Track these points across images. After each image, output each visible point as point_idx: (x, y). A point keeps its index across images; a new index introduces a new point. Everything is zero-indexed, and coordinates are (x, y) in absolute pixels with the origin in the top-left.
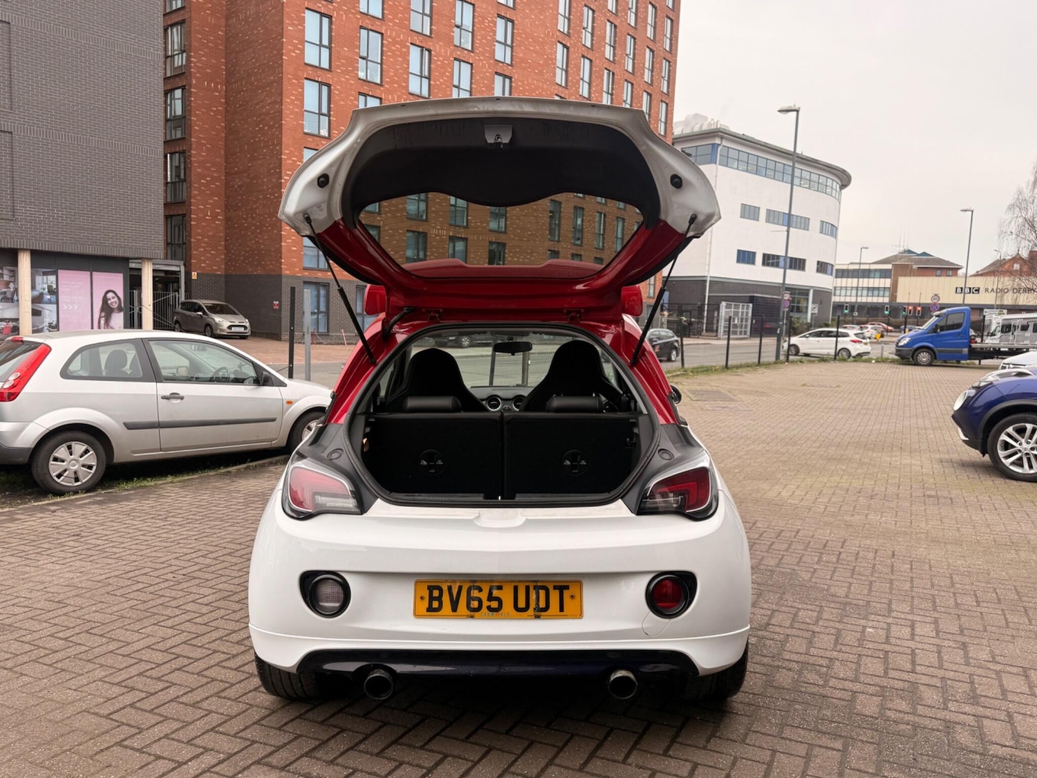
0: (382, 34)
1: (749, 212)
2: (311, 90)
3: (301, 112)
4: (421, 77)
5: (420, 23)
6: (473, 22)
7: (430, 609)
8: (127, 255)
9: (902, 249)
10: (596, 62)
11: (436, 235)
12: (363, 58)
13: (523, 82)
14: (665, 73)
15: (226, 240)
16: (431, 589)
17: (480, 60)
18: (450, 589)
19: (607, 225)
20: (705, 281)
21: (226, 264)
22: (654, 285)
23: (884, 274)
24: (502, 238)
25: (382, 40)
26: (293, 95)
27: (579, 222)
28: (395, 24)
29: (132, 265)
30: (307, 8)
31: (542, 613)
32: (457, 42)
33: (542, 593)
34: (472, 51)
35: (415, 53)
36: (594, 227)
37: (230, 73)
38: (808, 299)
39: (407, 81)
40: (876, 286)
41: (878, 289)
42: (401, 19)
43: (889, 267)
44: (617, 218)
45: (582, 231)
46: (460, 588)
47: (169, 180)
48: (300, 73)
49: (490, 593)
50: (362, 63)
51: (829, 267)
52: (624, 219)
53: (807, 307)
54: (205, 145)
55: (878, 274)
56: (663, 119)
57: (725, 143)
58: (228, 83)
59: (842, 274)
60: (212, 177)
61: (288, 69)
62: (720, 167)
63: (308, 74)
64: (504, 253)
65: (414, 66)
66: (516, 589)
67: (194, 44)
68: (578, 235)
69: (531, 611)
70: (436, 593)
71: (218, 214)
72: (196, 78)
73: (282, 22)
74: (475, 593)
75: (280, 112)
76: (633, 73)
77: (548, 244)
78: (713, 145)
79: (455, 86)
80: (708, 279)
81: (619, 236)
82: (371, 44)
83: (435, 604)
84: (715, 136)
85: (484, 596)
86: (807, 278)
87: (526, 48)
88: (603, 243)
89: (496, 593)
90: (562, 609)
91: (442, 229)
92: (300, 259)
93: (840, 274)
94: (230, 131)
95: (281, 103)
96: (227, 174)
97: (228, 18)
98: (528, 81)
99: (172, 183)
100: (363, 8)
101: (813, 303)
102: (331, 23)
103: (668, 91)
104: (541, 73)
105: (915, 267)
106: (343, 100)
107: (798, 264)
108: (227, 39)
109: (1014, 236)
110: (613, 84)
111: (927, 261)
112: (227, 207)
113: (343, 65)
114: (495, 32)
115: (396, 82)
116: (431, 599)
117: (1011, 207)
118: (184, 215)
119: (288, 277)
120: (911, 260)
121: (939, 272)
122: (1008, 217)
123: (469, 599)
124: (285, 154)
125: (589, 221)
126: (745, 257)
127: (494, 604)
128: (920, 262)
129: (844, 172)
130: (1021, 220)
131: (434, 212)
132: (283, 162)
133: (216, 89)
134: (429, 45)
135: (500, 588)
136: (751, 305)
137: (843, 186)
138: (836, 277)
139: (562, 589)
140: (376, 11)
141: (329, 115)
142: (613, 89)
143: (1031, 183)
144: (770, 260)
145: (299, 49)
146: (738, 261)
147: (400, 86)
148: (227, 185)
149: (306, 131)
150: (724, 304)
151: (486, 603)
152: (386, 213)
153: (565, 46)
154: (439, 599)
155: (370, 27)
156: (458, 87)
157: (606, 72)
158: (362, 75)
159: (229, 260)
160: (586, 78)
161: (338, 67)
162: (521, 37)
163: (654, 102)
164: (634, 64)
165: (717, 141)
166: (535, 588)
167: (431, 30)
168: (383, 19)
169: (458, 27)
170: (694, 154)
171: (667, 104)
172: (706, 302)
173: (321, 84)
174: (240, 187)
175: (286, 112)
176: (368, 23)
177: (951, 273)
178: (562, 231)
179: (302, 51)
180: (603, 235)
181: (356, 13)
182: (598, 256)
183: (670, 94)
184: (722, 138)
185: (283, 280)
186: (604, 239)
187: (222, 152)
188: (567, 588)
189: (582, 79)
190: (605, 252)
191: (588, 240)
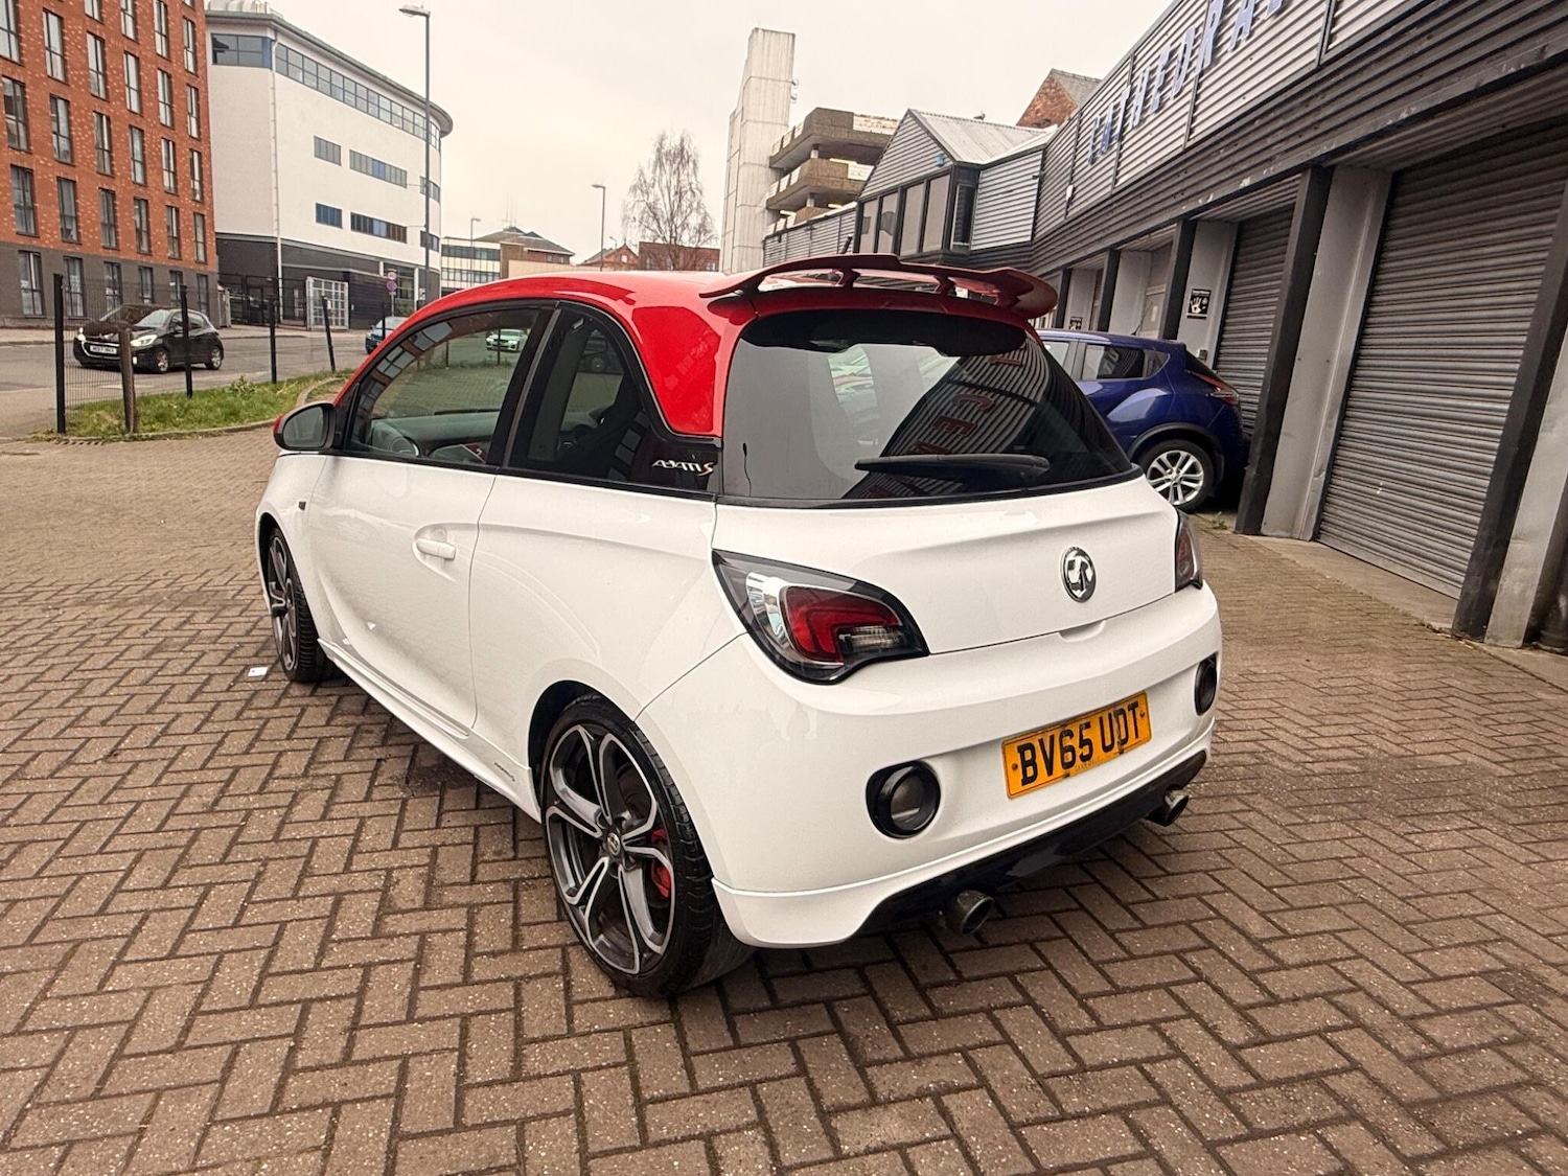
1: (327, 151)
7: (1026, 780)
9: (507, 226)
16: (1022, 750)
18: (1041, 742)
19: (114, 135)
20: (275, 244)
22: (204, 243)
23: (492, 255)
31: (1124, 746)
33: (1121, 717)
36: (92, 136)
38: (413, 281)
40: (484, 269)
41: (486, 273)
43: (497, 246)
44: (131, 127)
46: (1052, 738)
49: (1081, 736)
51: (435, 240)
52: (141, 131)
53: (413, 292)
55: (484, 255)
57: (281, 40)
59: (449, 251)
62: (277, 75)
66: (1101, 720)
69: (1116, 747)
70: (1028, 755)
74: (1068, 742)
78: (264, 38)
80: (279, 243)
81: (138, 157)
83: (1030, 772)
84: (266, 26)
85: (1075, 742)
86: (410, 253)
88: (112, 166)
89: (1085, 735)
90: (1136, 735)
93: (446, 251)
101: (420, 287)
105: (526, 249)
107: (397, 233)
109: (637, 223)
111: (536, 244)
116: (1025, 764)
117: (634, 189)
120: (520, 240)
121: (550, 258)
122: (631, 199)
123: (1064, 750)
125: (81, 125)
126: (328, 216)
127: (1086, 750)
128: (528, 243)
129: (444, 114)
130: (643, 205)
135: (1088, 726)
136: (346, 284)
137: (443, 133)
138: (443, 255)
139: (1133, 707)
143: (652, 163)
144: (362, 224)
146: (319, 220)
150: (310, 280)
151: (1078, 752)
154: (1033, 763)
165: (270, 35)
166: (1116, 718)
170: (232, 46)
172: (280, 276)
177: (562, 260)
178: (33, 135)
180: (109, 152)
182: (105, 187)
184: (276, 31)
186: (111, 158)
188: (1138, 709)
190: (117, 181)
191: (84, 158)
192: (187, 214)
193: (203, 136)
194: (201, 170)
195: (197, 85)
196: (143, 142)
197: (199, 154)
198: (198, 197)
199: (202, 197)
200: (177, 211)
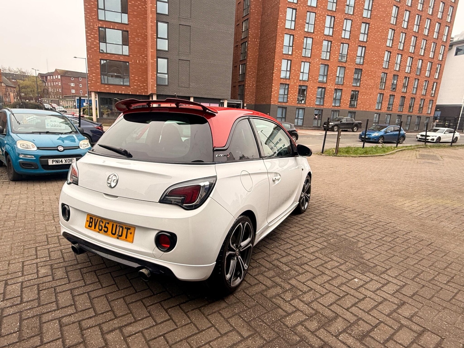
0: (316, 13)
2: (287, 38)
3: (282, 46)
4: (330, 28)
5: (331, 6)
6: (355, 2)
7: (89, 226)
8: (220, 98)
10: (413, 12)
11: (329, 88)
12: (307, 23)
13: (374, 25)
14: (450, 13)
15: (256, 93)
16: (91, 218)
17: (356, 18)
18: (95, 220)
19: (409, 82)
20: (461, 107)
21: (255, 101)
22: (431, 108)
24: (358, 89)
25: (315, 15)
26: (280, 40)
27: (395, 81)
28: (321, 8)
29: (221, 101)
30: (288, 7)
31: (119, 237)
32: (346, 12)
33: (121, 229)
34: (353, 15)
35: (328, 19)
37: (261, 35)
39: (324, 30)
42: (324, 6)
44: (415, 79)
45: (396, 85)
46: (98, 220)
47: (240, 73)
48: (283, 32)
49: (105, 225)
50: (307, 25)
52: (419, 79)
54: (251, 61)
56: (446, 34)
58: (260, 38)
60: (253, 71)
61: (279, 31)
63: (286, 32)
64: (358, 95)
65: (327, 24)
66: (113, 225)
67: (251, 26)
68: (394, 87)
69: (116, 236)
70: (91, 220)
71: (254, 84)
72: (250, 38)
73: (278, 14)
74: (101, 224)
75: (275, 47)
76: (432, 15)
77: (379, 91)
79: (344, 30)
80: (463, 106)
81: (416, 86)
82: (311, 17)
83: (90, 224)
85: (103, 225)
87: (378, 10)
89: (107, 225)
90: (126, 238)
91: (332, 86)
92: (278, 98)
94: (260, 55)
95: (276, 44)
96: (258, 70)
97: (262, 15)
98: (377, 24)
99: (241, 74)
100: (309, 4)
102: (296, 12)
103: (451, 21)
104: (384, 20)
106: (298, 40)
108: (261, 23)
110: (420, 21)
112: (257, 82)
113: (299, 27)
114: (364, 6)
115: (319, 31)
116: (90, 222)
118: (243, 85)
119: (273, 105)
123: (99, 225)
124: (276, 62)
127: (106, 229)
131: (329, 80)
132: (275, 65)
133: (256, 41)
134: (335, 15)
135: (108, 223)
139: (128, 229)
140: (314, 4)
141: (292, 46)
142: (420, 23)
145: (283, 23)
147: (321, 32)
148: (257, 74)
149: (284, 53)
151: (103, 228)
152: (311, 80)
153: (397, 7)
154: (92, 223)
155: (311, 11)
156: (345, 30)
157: (417, 16)
158: (306, 30)
159: (256, 100)
160: (406, 20)
161: (297, 28)
162: (376, 6)
163: (442, 27)
164: (433, 10)
166: (119, 226)
167: (336, 8)
168: (316, 7)
169: (347, 5)
171: (449, 27)
172: (460, 116)
173: (291, 35)
174: (261, 74)
175: (277, 46)
176: (311, 9)
178: (386, 85)
179: (285, 24)
180: (407, 86)
181: (306, 6)
182: (403, 96)
183: (452, 23)
185: (271, 106)
186: (407, 88)
187: (257, 63)
188: (130, 229)
189: (404, 20)
190: (407, 94)
191: (399, 89)
192: (427, 101)
193: (440, 77)
194: (436, 87)
195: (442, 63)
196: (418, 82)
197: (437, 83)
198: (433, 95)
199: (434, 95)
200: (424, 100)
